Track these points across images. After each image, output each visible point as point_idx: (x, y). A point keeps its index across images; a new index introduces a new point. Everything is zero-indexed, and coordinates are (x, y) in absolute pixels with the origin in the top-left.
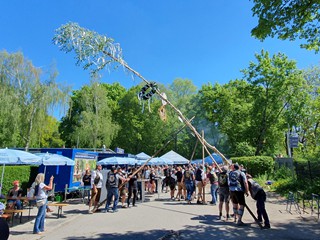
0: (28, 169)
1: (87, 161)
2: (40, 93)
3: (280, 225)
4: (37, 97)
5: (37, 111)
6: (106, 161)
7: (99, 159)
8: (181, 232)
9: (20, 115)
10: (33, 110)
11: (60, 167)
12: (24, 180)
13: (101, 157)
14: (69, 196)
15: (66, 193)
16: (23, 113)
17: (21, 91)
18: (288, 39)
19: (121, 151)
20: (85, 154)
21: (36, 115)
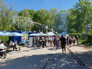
0: (8, 37)
1: (25, 35)
3: (82, 52)
4: (7, 14)
5: (8, 19)
6: (31, 35)
7: (29, 34)
8: (55, 54)
9: (2, 20)
11: (18, 36)
12: (7, 40)
14: (21, 45)
15: (20, 44)
16: (3, 19)
17: (1, 12)
19: (35, 32)
20: (24, 33)
21: (7, 20)
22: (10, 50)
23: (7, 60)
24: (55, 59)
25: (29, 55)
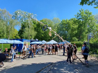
0: (9, 45)
1: (27, 43)
2: (12, 22)
4: (11, 23)
5: (11, 27)
6: (33, 43)
7: (31, 42)
9: (6, 29)
10: (10, 27)
11: (19, 44)
12: (8, 48)
13: (31, 41)
15: (21, 52)
17: (6, 21)
18: (90, 5)
19: (37, 40)
20: (27, 41)
21: (11, 29)
22: (9, 58)
23: (3, 69)
24: (55, 68)
25: (28, 64)
